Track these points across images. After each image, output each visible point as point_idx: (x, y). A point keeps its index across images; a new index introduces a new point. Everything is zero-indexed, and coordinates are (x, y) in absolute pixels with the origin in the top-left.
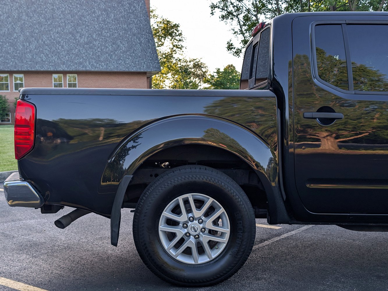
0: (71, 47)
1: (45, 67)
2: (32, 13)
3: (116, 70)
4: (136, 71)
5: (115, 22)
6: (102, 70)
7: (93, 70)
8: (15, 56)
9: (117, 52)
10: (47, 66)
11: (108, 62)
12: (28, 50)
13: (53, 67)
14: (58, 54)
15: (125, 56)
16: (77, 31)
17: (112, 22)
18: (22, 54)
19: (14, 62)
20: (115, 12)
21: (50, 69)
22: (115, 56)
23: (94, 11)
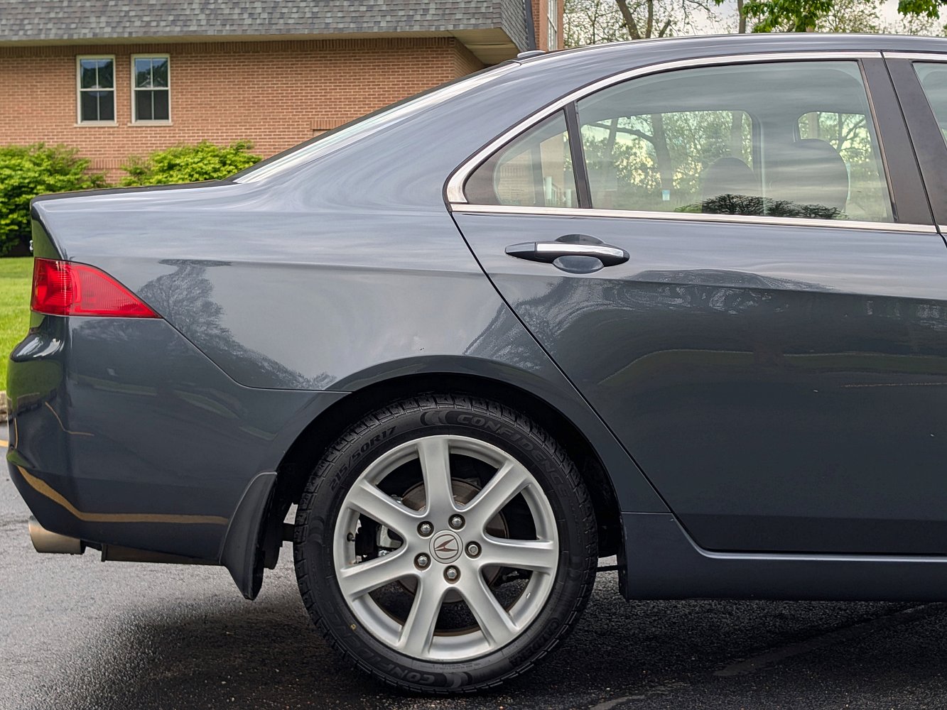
1: (28, 27)
7: (211, 32)
10: (39, 24)
13: (59, 26)
21: (46, 34)
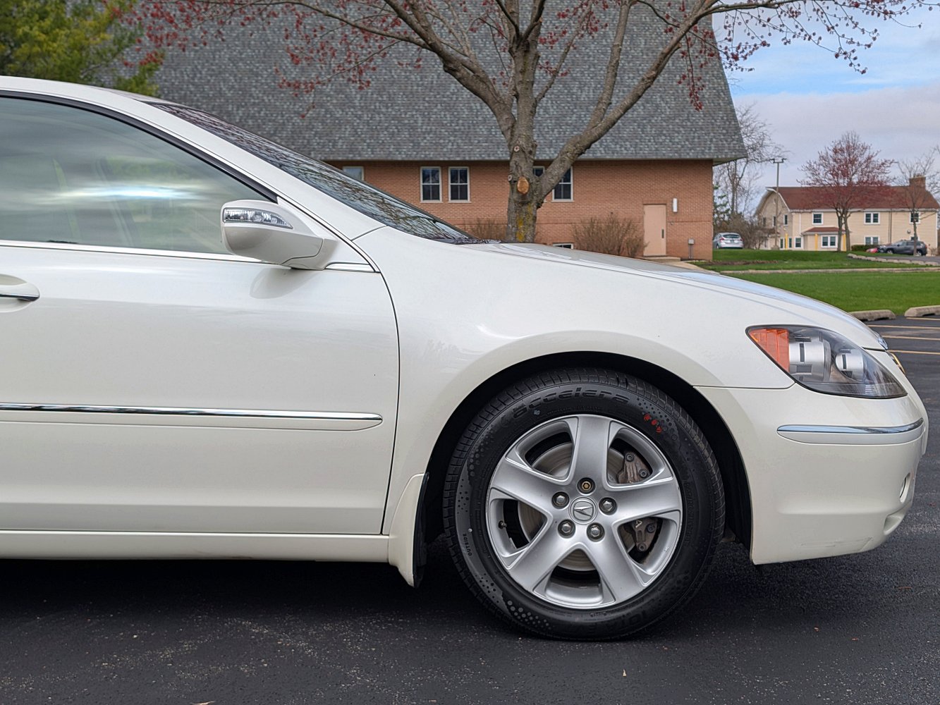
0: (563, 110)
2: (482, 41)
3: (654, 157)
4: (695, 157)
5: (647, 55)
6: (627, 157)
8: (455, 130)
9: (656, 118)
11: (637, 141)
12: (480, 119)
14: (538, 124)
15: (671, 127)
16: (572, 76)
17: (643, 55)
18: (469, 126)
19: (455, 144)
20: (648, 33)
22: (651, 128)
23: (604, 32)
